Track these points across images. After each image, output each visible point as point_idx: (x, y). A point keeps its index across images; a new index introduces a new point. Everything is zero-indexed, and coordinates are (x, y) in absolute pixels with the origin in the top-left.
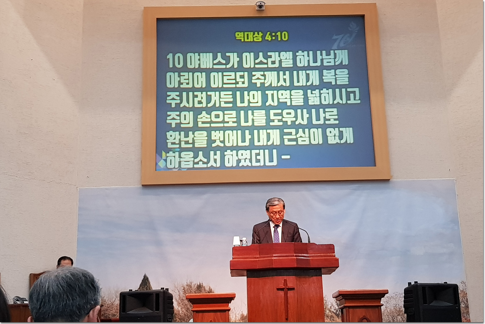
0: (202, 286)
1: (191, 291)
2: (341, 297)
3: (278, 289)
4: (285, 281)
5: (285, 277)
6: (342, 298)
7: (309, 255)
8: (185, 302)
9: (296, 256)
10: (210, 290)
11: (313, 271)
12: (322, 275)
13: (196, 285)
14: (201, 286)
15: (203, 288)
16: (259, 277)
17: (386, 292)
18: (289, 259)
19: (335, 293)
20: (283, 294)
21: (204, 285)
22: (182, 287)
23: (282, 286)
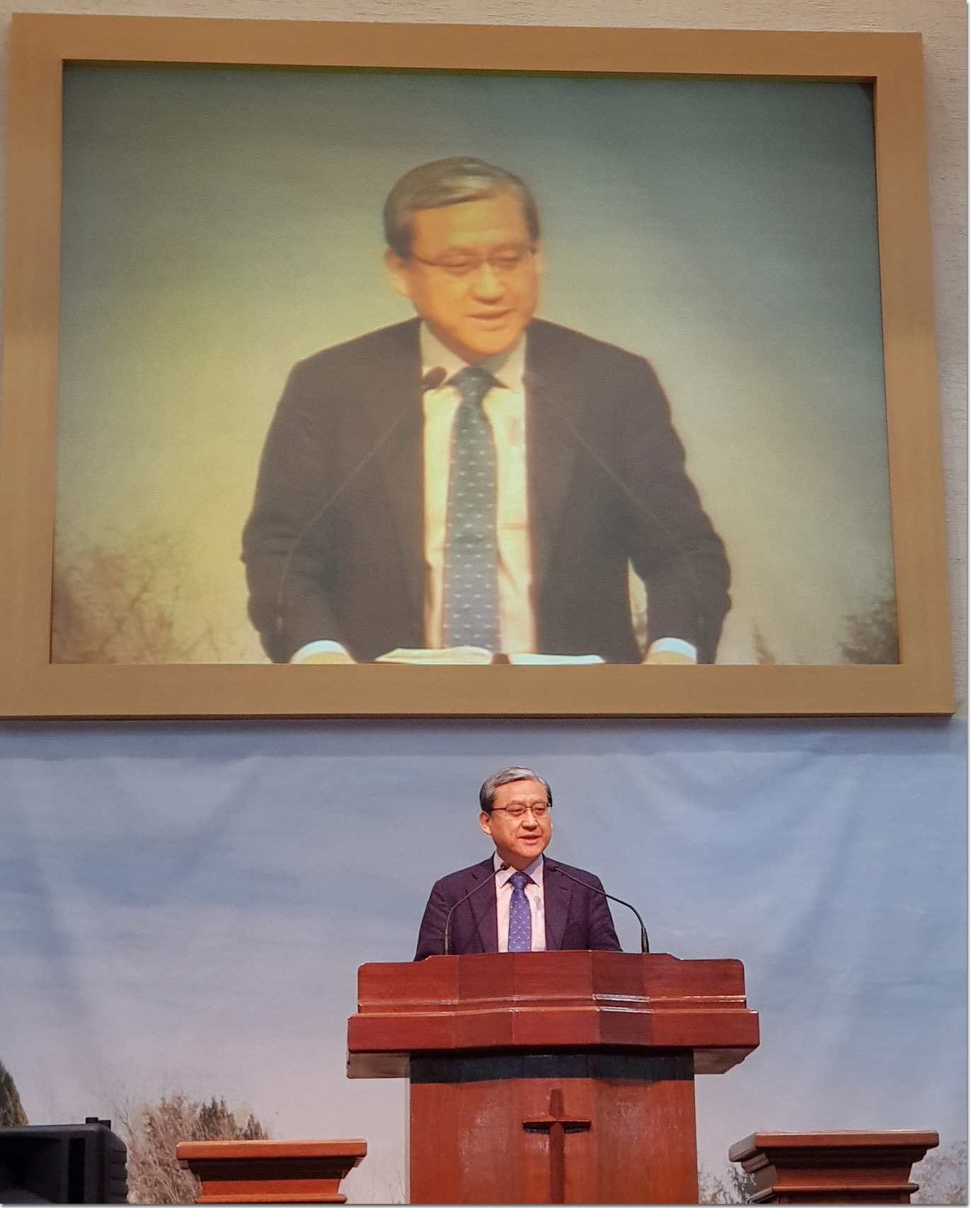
0: (222, 1112)
1: (178, 1134)
2: (761, 1159)
3: (530, 1127)
4: (557, 1096)
5: (556, 1083)
6: (766, 1162)
7: (648, 999)
8: (155, 1171)
9: (600, 1003)
10: (253, 1127)
11: (663, 1059)
12: (696, 1076)
13: (199, 1110)
14: (219, 1114)
15: (226, 1121)
16: (458, 1080)
17: (931, 1142)
18: (571, 1012)
19: (743, 1142)
20: (547, 1143)
21: (230, 1109)
22: (143, 1114)
23: (543, 1113)
